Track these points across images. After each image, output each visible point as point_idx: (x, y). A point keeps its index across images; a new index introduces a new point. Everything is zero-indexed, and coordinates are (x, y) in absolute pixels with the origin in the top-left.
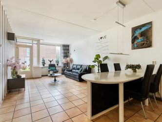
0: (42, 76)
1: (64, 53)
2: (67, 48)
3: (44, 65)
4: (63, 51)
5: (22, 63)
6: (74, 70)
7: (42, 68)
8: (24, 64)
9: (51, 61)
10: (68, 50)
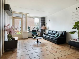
0: (28, 37)
1: (42, 23)
2: (44, 19)
3: (29, 31)
4: (41, 22)
5: (16, 29)
6: (50, 35)
7: (28, 32)
8: (17, 29)
9: (33, 28)
10: (45, 20)
